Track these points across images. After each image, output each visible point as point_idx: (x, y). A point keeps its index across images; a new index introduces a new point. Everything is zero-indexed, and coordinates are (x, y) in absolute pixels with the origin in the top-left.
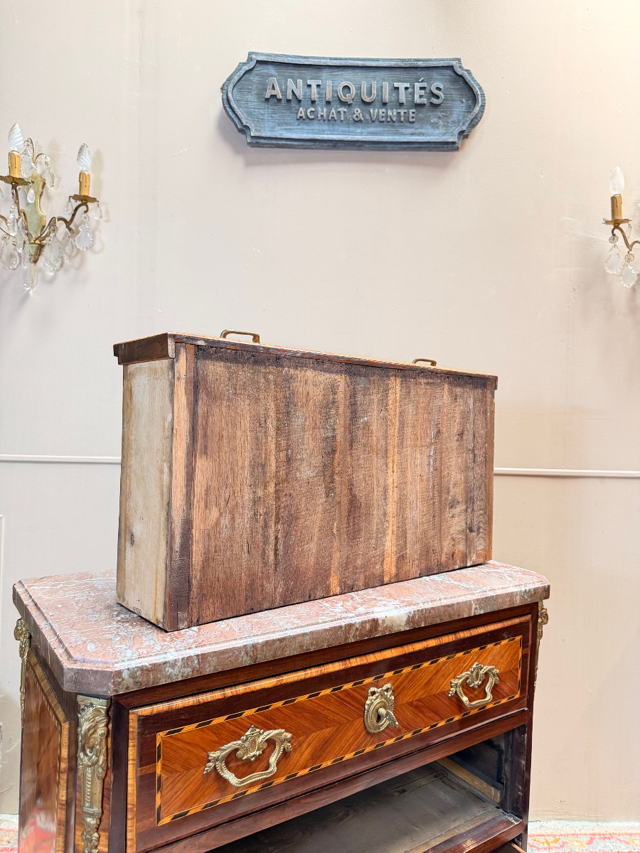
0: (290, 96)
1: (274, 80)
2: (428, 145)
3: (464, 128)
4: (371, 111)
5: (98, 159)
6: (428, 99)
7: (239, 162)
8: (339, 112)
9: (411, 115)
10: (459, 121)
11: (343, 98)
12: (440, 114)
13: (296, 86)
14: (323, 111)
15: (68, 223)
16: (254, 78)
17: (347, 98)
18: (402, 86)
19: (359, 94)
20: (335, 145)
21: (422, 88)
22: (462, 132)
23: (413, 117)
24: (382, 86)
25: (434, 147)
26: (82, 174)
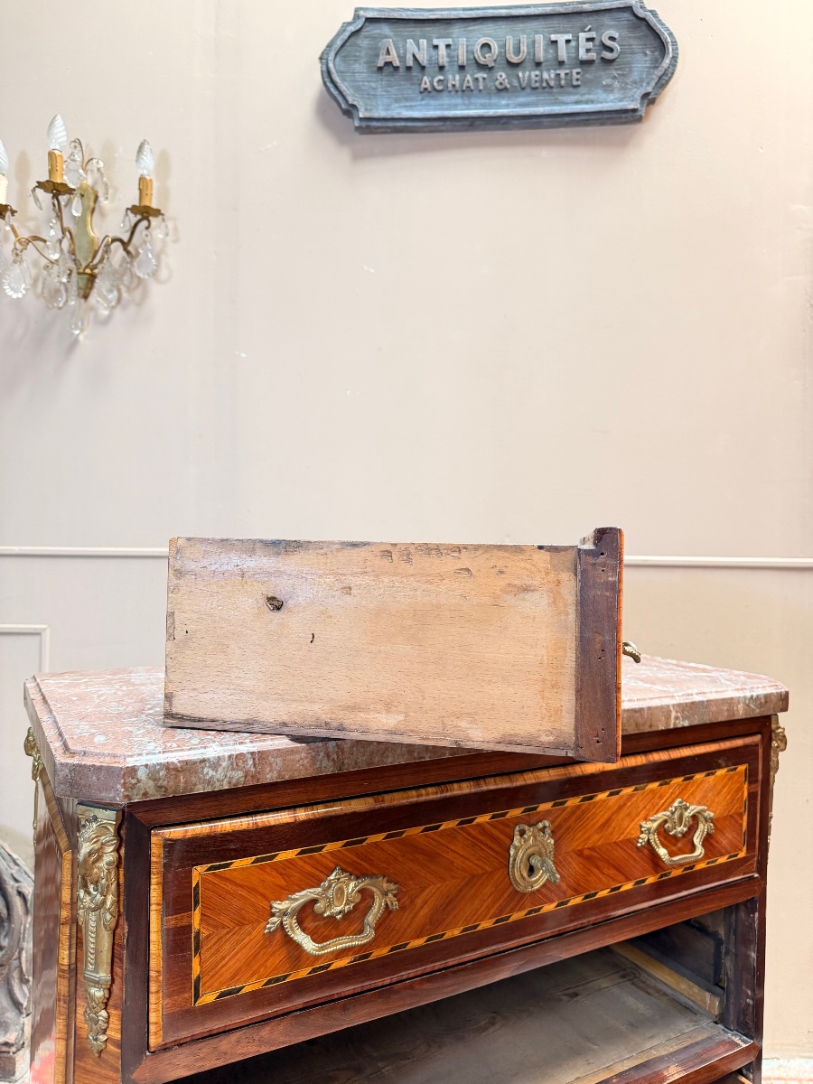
0: (410, 62)
1: (390, 43)
2: (600, 116)
3: (649, 89)
4: (520, 75)
5: (163, 161)
6: (598, 54)
7: (344, 155)
8: (477, 79)
9: (575, 76)
10: (642, 81)
11: (482, 60)
12: (615, 73)
13: (418, 47)
14: (454, 80)
15: (125, 245)
16: (363, 42)
17: (486, 59)
18: (561, 38)
19: (503, 54)
20: (472, 123)
21: (588, 40)
22: (647, 95)
23: (577, 80)
24: (535, 40)
25: (608, 119)
26: (142, 179)
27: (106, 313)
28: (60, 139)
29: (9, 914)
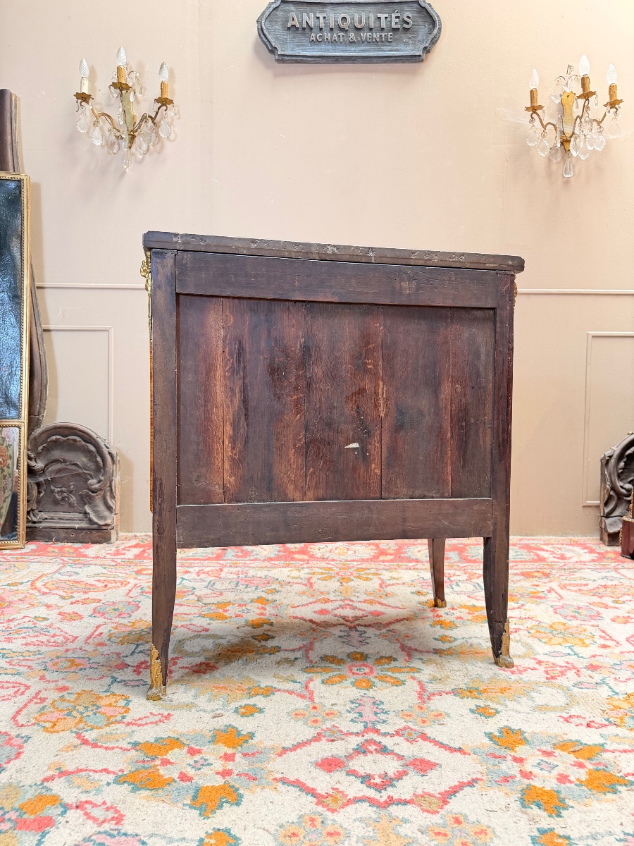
1: (294, 14)
2: (402, 58)
3: (427, 45)
4: (362, 34)
6: (402, 25)
7: (269, 74)
8: (339, 36)
9: (390, 37)
10: (423, 40)
11: (342, 26)
12: (410, 36)
13: (309, 18)
14: (328, 36)
15: (153, 119)
16: (280, 13)
17: (345, 26)
18: (383, 16)
19: (353, 23)
20: (337, 60)
21: (396, 17)
22: (426, 48)
24: (369, 16)
25: (406, 61)
26: (162, 84)
27: (141, 157)
28: (122, 60)
29: (104, 465)
